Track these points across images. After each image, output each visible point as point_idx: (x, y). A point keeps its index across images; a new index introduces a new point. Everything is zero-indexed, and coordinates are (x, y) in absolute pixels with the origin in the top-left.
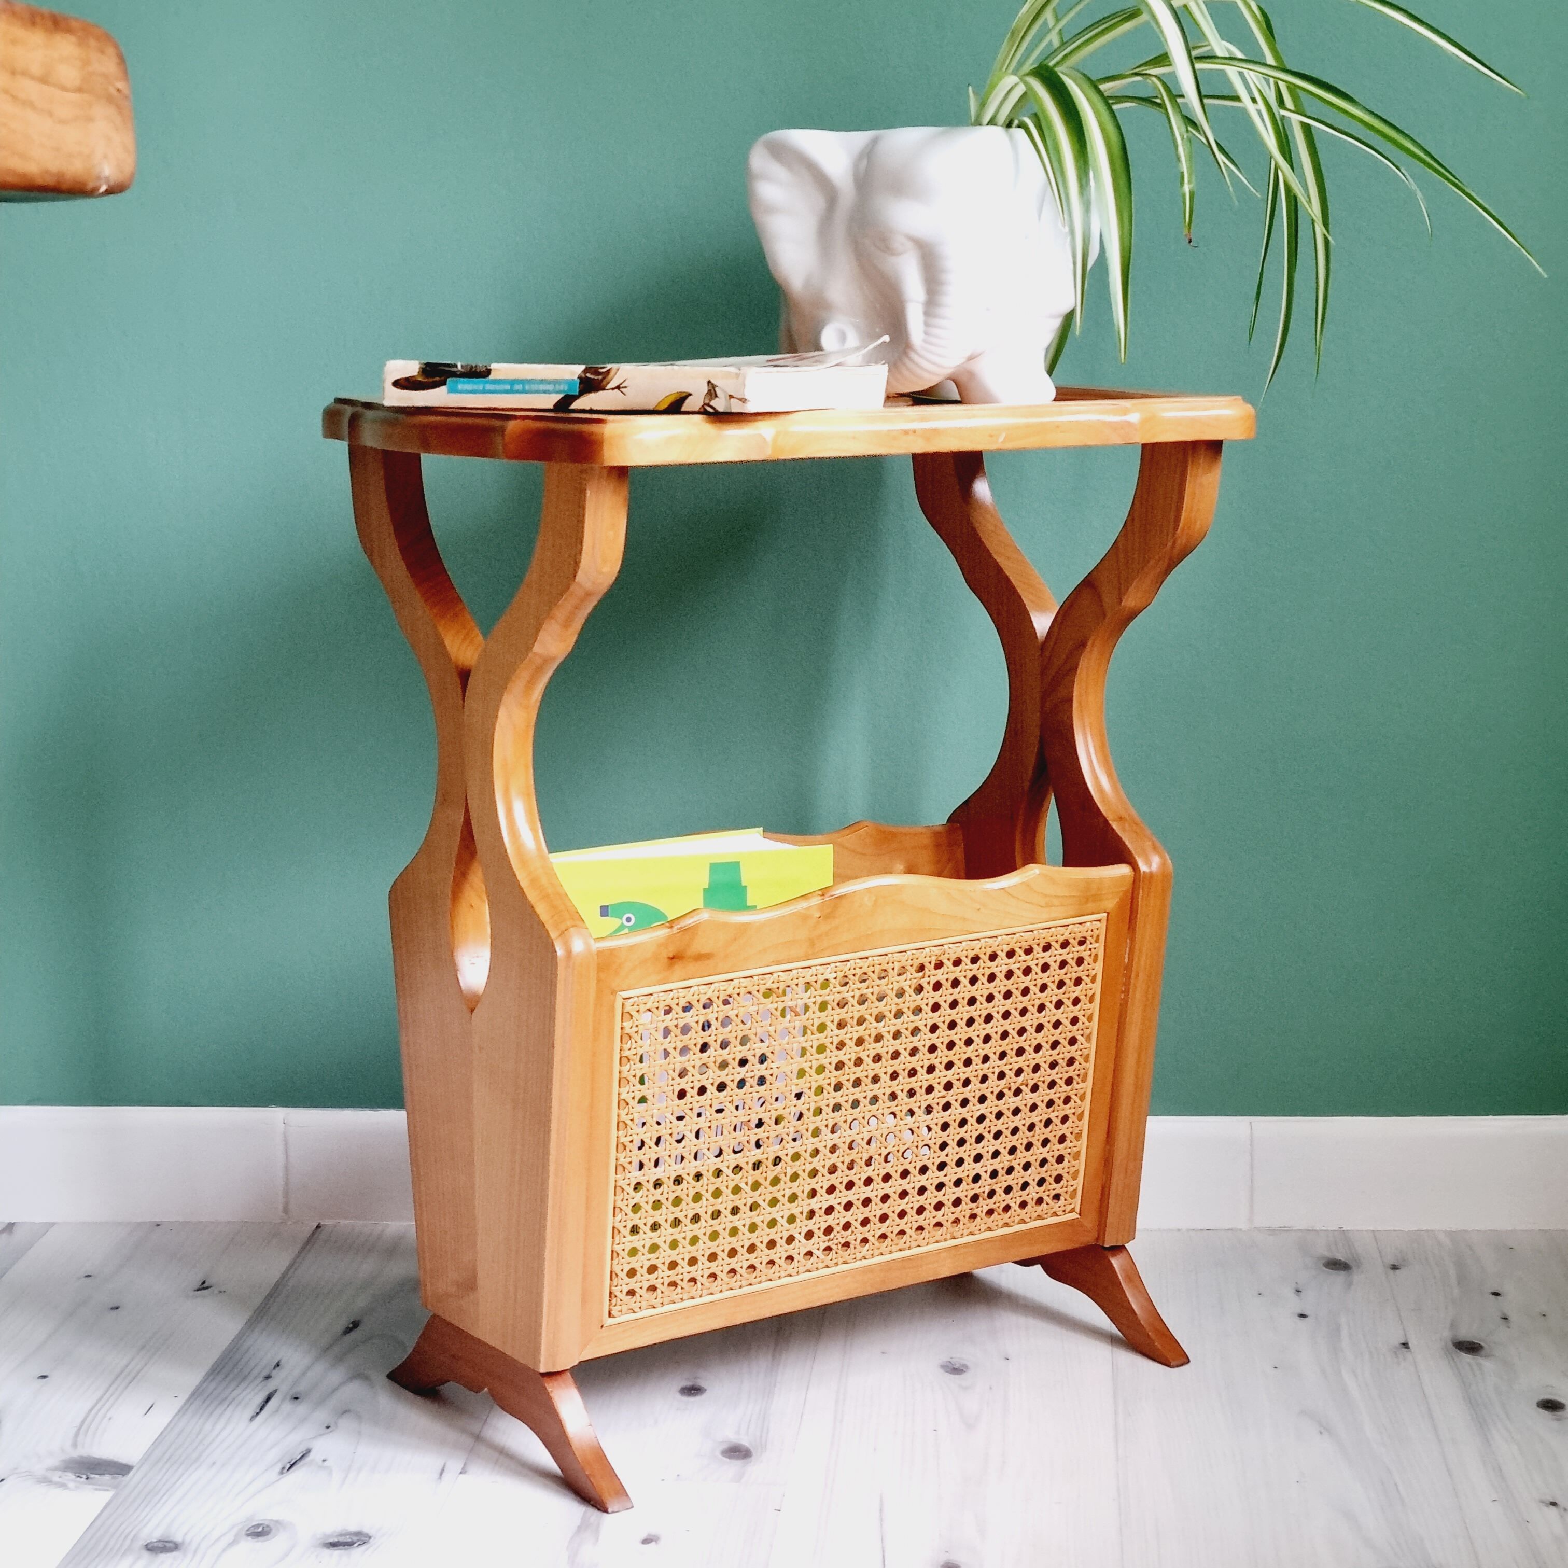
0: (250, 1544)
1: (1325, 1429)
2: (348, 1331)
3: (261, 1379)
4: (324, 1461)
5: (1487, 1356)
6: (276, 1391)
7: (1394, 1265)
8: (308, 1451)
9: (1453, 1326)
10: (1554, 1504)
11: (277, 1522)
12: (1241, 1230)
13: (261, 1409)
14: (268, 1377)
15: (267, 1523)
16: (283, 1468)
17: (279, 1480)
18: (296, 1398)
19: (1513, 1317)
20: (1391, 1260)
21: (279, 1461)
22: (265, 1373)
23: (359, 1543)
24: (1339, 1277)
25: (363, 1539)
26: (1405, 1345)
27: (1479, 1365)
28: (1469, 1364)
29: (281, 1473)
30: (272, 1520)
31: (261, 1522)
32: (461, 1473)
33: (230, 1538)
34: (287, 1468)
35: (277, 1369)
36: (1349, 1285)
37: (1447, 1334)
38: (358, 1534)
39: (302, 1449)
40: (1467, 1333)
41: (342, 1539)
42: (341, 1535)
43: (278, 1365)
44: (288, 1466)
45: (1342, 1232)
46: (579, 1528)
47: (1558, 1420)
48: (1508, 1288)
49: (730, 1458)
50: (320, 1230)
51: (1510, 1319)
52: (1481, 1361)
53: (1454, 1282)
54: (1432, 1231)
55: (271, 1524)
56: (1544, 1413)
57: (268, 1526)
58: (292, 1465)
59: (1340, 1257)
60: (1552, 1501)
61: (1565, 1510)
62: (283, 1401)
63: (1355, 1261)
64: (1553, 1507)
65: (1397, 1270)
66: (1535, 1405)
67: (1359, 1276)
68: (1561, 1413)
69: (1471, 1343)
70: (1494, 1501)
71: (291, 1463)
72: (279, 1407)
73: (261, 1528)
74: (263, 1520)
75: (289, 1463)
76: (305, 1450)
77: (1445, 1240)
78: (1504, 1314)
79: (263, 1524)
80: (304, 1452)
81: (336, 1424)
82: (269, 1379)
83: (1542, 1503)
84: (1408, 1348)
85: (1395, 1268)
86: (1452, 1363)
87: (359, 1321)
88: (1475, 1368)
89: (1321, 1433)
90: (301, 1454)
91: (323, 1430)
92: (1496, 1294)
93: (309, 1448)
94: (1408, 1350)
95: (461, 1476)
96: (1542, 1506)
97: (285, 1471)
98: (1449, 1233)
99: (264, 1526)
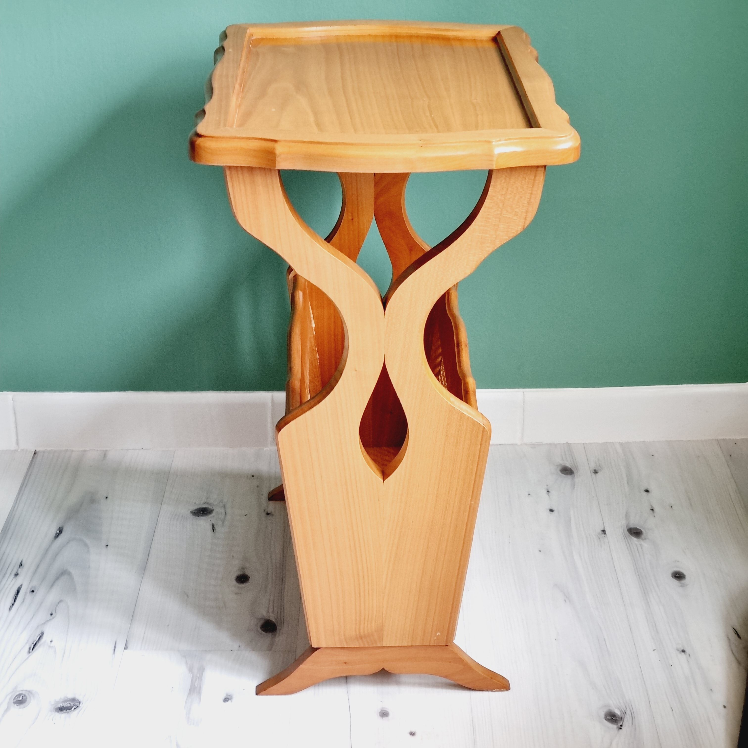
0: (15, 709)
1: (567, 598)
2: (57, 535)
3: (14, 576)
4: (51, 641)
5: (645, 539)
6: (22, 585)
7: (595, 470)
8: (42, 634)
9: (627, 516)
10: (683, 651)
11: (30, 692)
12: (517, 444)
13: (15, 601)
14: (17, 575)
15: (24, 693)
16: (30, 648)
17: (28, 658)
18: (33, 591)
19: (656, 509)
20: (593, 466)
21: (28, 641)
22: (14, 572)
23: (74, 707)
24: (567, 479)
25: (77, 704)
26: (604, 531)
27: (641, 545)
28: (636, 545)
29: (29, 652)
30: (26, 691)
31: (21, 692)
32: (125, 649)
33: (5, 706)
34: (32, 648)
35: (21, 567)
36: (573, 486)
37: (623, 522)
38: (74, 700)
39: (38, 633)
40: (635, 523)
41: (66, 705)
42: (65, 701)
43: (21, 565)
44: (32, 646)
45: (568, 445)
46: (190, 690)
47: (682, 586)
48: (652, 487)
49: (265, 631)
50: (36, 455)
51: (654, 510)
52: (642, 542)
53: (626, 482)
54: (613, 443)
55: (26, 695)
56: (675, 582)
57: (25, 695)
58: (34, 646)
59: (568, 465)
60: (683, 649)
61: (689, 656)
62: (26, 594)
63: (576, 467)
64: (683, 653)
65: (597, 474)
66: (671, 576)
67: (578, 479)
68: (683, 581)
69: (636, 529)
70: (654, 650)
71: (34, 644)
72: (24, 599)
73: (21, 697)
74: (22, 690)
75: (33, 643)
76: (41, 633)
77: (620, 450)
78: (652, 506)
79: (22, 694)
80: (40, 635)
81: (55, 611)
82: (17, 576)
83: (678, 650)
84: (605, 534)
85: (596, 472)
86: (628, 545)
87: (63, 528)
88: (640, 549)
89: (565, 601)
90: (39, 637)
91: (49, 617)
92: (647, 491)
93: (43, 631)
94: (605, 535)
95: (125, 650)
96: (678, 652)
97: (31, 650)
98: (621, 444)
99: (23, 695)
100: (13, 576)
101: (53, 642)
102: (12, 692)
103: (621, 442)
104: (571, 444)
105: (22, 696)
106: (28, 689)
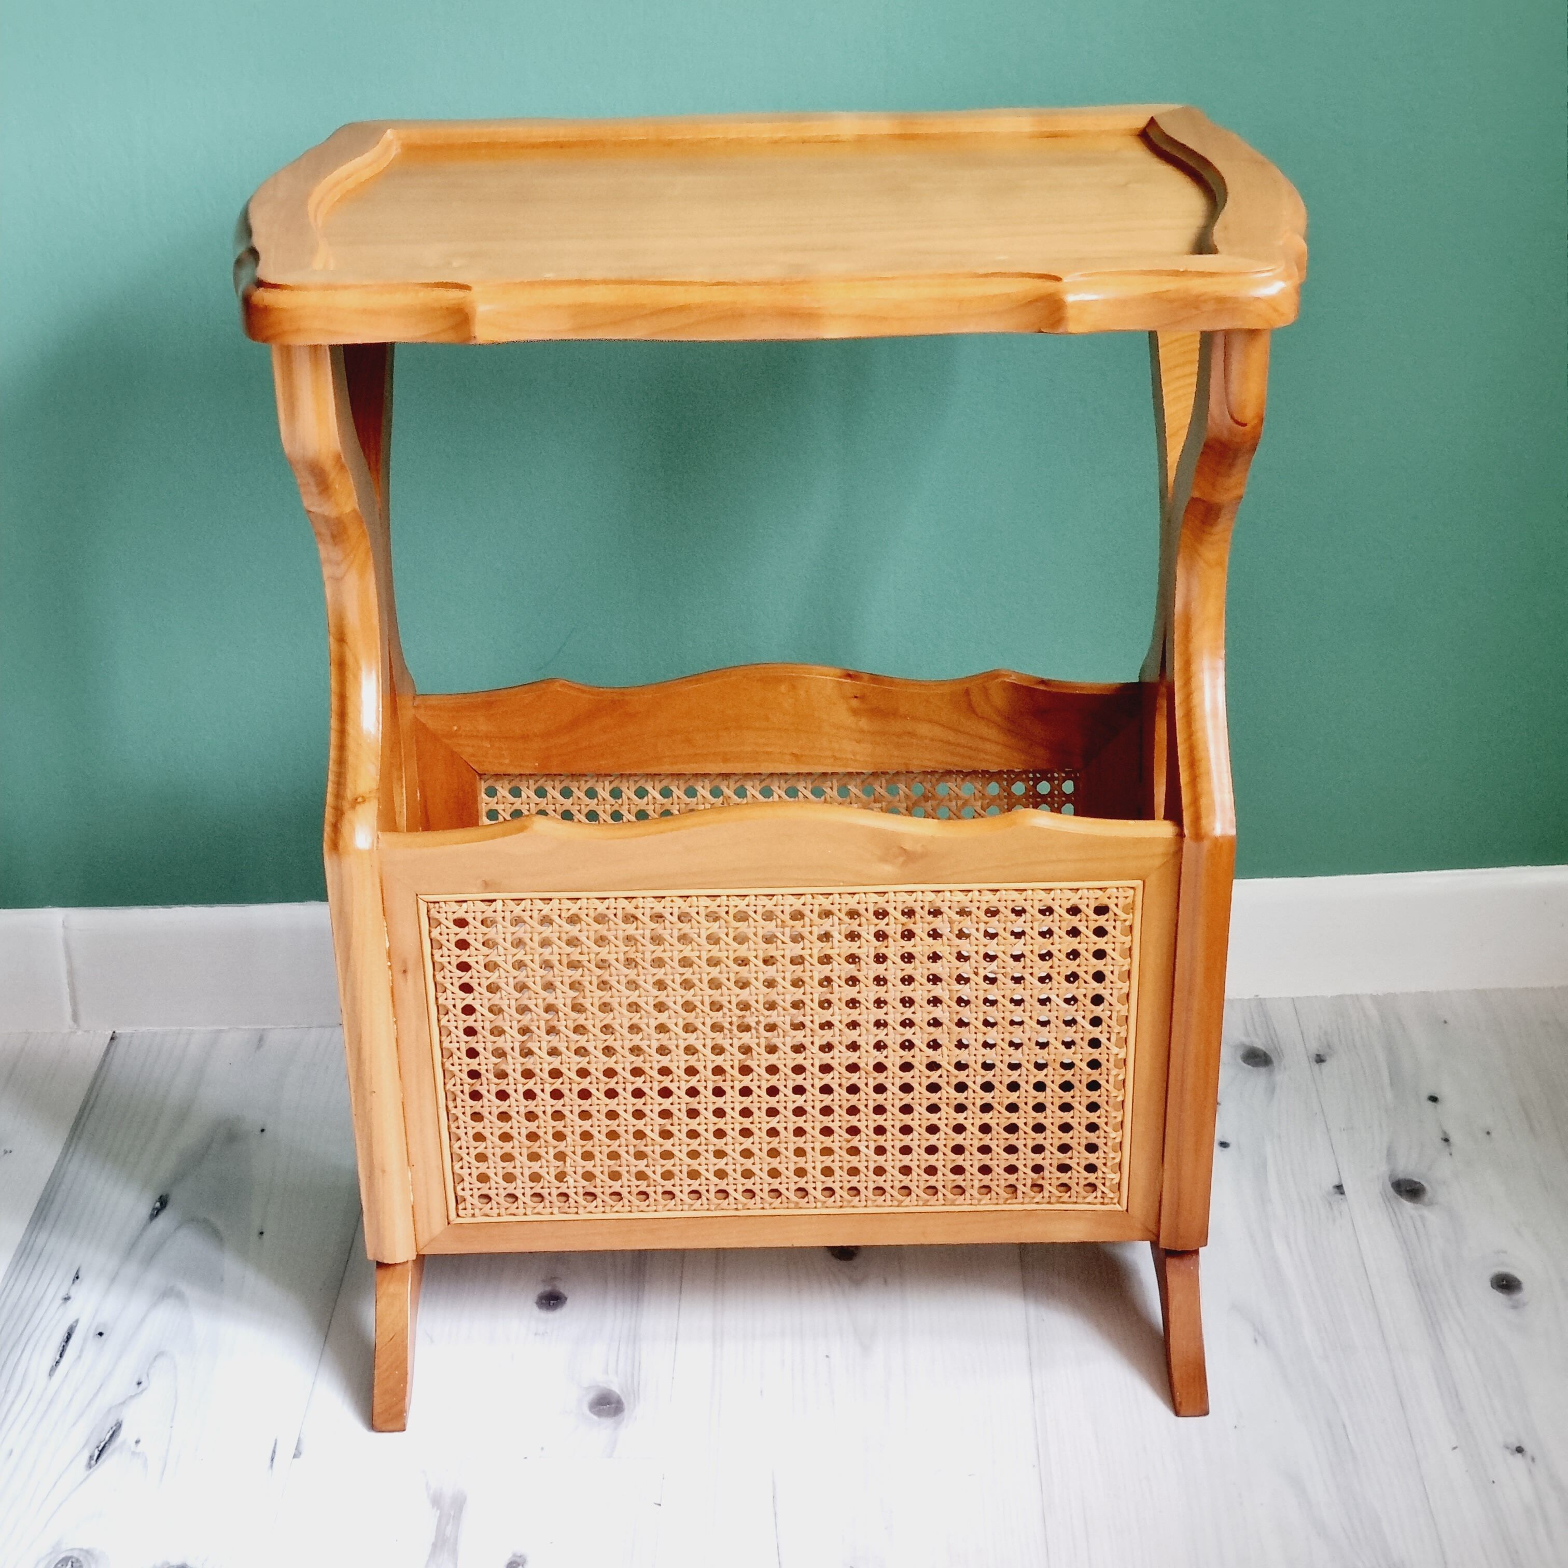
1: (1261, 1335)
2: (155, 1212)
3: (61, 1301)
4: (137, 1442)
5: (1431, 1204)
6: (77, 1321)
7: (1318, 1055)
8: (119, 1426)
9: (1390, 1154)
10: (1520, 1450)
11: (88, 1552)
13: (61, 1356)
14: (67, 1299)
15: (75, 1554)
16: (91, 1458)
17: (87, 1477)
18: (101, 1334)
19: (1454, 1138)
20: (1314, 1047)
21: (87, 1443)
22: (62, 1294)
24: (1258, 1076)
26: (1339, 1188)
27: (1422, 1217)
28: (1412, 1217)
29: (89, 1466)
30: (81, 1550)
31: (69, 1554)
32: (295, 1456)
34: (95, 1458)
35: (77, 1282)
36: (1271, 1090)
37: (1384, 1168)
39: (111, 1423)
40: (1408, 1168)
43: (77, 1278)
44: (97, 1453)
45: (1260, 1003)
46: (435, 1545)
47: (1515, 1307)
48: (1445, 1091)
49: (599, 1414)
50: (115, 1043)
51: (1451, 1140)
52: (1426, 1212)
53: (1386, 1079)
54: (1357, 995)
55: (81, 1559)
56: (1499, 1297)
57: (78, 1560)
58: (101, 1452)
59: (1259, 1044)
60: (1518, 1445)
61: (1533, 1460)
62: (85, 1340)
63: (1276, 1049)
64: (1519, 1455)
65: (1323, 1064)
66: (1489, 1284)
67: (1281, 1077)
68: (1518, 1296)
69: (1411, 1182)
70: (1455, 1448)
71: (100, 1448)
72: (82, 1351)
73: (70, 1564)
74: (72, 1550)
75: (98, 1447)
76: (116, 1425)
77: (1373, 1012)
78: (1445, 1133)
79: (71, 1557)
80: (114, 1428)
81: (148, 1376)
82: (69, 1302)
83: (1507, 1448)
84: (1342, 1193)
85: (1320, 1059)
86: (1392, 1215)
87: (167, 1196)
88: (1419, 1224)
89: (1256, 1341)
90: (111, 1432)
91: (134, 1389)
92: (1434, 1099)
93: (120, 1421)
94: (1342, 1197)
95: (295, 1459)
96: (1507, 1453)
97: (93, 1462)
98: (1375, 998)
99: (73, 1560)
100: (59, 1301)
101: (140, 1444)
102: (50, 1553)
103: (1375, 994)
104: (1265, 999)
105: (72, 1563)
106: (85, 1547)
